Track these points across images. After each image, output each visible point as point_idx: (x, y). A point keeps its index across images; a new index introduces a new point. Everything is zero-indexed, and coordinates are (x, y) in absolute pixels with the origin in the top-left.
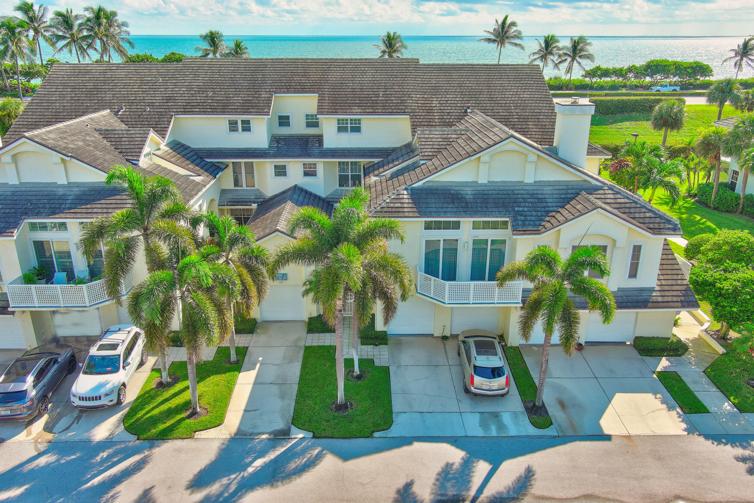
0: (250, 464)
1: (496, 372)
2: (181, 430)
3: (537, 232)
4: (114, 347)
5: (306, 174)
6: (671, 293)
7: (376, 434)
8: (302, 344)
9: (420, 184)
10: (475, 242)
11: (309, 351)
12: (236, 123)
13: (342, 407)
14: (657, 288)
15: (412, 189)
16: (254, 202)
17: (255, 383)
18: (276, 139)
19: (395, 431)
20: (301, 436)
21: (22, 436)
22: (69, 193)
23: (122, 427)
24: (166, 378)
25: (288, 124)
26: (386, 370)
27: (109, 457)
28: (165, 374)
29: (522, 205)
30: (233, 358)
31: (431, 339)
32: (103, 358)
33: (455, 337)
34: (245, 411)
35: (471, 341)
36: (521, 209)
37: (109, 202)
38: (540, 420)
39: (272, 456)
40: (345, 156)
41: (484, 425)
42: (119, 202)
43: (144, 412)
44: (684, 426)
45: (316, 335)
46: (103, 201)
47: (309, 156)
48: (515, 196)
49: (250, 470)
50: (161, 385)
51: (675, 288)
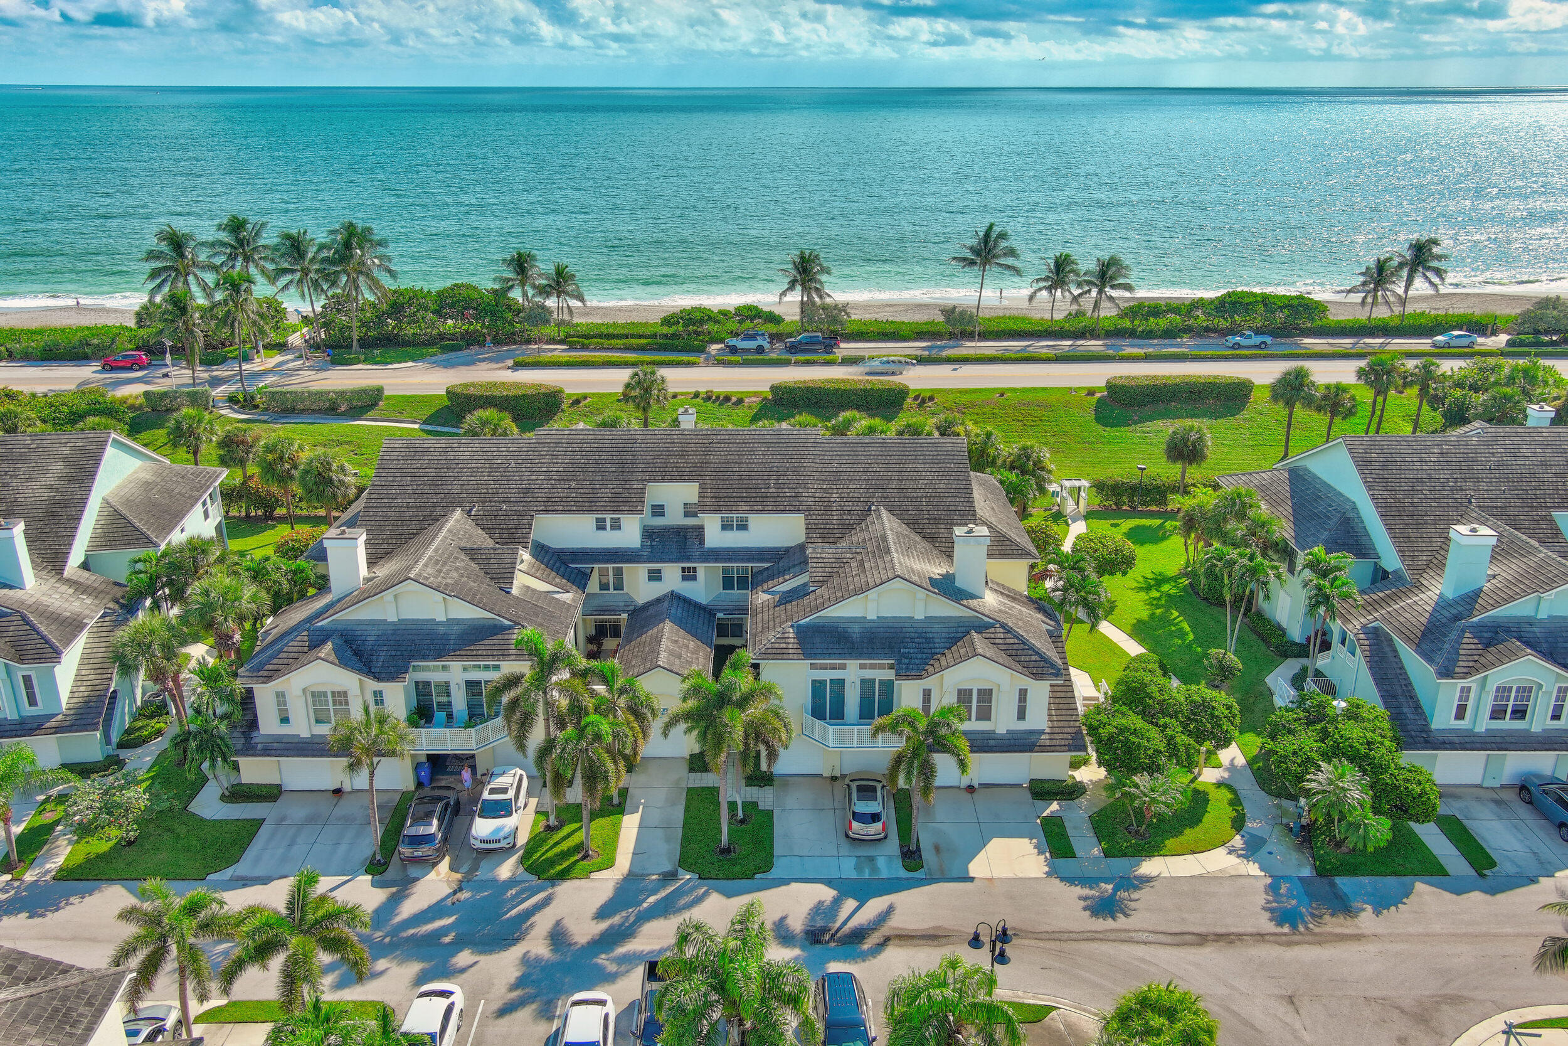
0: (644, 900)
1: (875, 818)
2: (576, 871)
3: (919, 677)
4: (504, 791)
5: (684, 578)
6: (1061, 736)
7: (758, 876)
8: (684, 784)
9: (807, 620)
10: (863, 681)
11: (694, 794)
12: (604, 520)
13: (726, 851)
14: (1048, 730)
15: (799, 626)
16: (624, 611)
17: (640, 827)
18: (649, 533)
19: (774, 873)
20: (688, 877)
21: (432, 875)
22: (450, 632)
23: (521, 869)
24: (553, 821)
25: (662, 514)
26: (770, 814)
27: (518, 894)
28: (552, 818)
29: (910, 645)
30: (616, 801)
31: (817, 779)
32: (496, 802)
33: (843, 776)
34: (634, 854)
35: (854, 785)
36: (907, 650)
37: (492, 642)
38: (912, 863)
39: (663, 894)
40: (730, 560)
41: (858, 868)
42: (502, 642)
43: (538, 854)
44: (1047, 869)
45: (699, 775)
46: (486, 642)
47: (688, 560)
48: (902, 635)
49: (645, 905)
50: (549, 828)
51: (1066, 730)
